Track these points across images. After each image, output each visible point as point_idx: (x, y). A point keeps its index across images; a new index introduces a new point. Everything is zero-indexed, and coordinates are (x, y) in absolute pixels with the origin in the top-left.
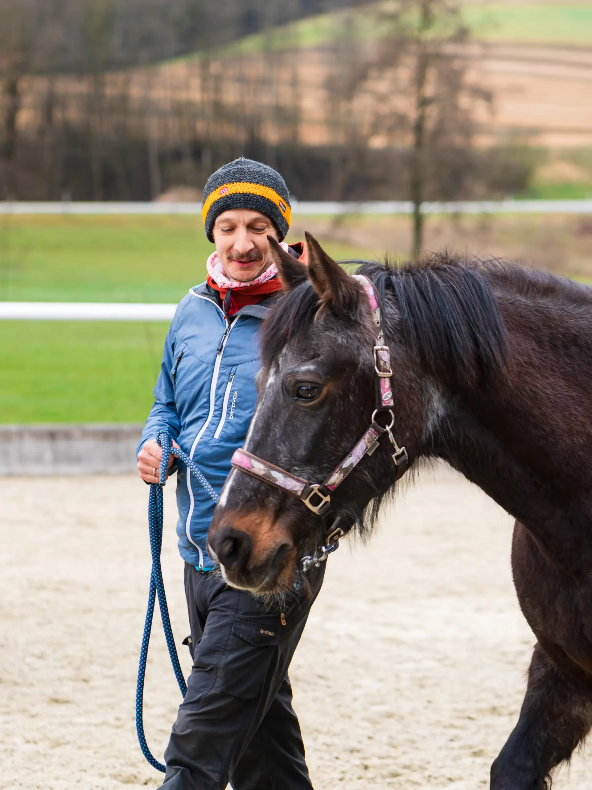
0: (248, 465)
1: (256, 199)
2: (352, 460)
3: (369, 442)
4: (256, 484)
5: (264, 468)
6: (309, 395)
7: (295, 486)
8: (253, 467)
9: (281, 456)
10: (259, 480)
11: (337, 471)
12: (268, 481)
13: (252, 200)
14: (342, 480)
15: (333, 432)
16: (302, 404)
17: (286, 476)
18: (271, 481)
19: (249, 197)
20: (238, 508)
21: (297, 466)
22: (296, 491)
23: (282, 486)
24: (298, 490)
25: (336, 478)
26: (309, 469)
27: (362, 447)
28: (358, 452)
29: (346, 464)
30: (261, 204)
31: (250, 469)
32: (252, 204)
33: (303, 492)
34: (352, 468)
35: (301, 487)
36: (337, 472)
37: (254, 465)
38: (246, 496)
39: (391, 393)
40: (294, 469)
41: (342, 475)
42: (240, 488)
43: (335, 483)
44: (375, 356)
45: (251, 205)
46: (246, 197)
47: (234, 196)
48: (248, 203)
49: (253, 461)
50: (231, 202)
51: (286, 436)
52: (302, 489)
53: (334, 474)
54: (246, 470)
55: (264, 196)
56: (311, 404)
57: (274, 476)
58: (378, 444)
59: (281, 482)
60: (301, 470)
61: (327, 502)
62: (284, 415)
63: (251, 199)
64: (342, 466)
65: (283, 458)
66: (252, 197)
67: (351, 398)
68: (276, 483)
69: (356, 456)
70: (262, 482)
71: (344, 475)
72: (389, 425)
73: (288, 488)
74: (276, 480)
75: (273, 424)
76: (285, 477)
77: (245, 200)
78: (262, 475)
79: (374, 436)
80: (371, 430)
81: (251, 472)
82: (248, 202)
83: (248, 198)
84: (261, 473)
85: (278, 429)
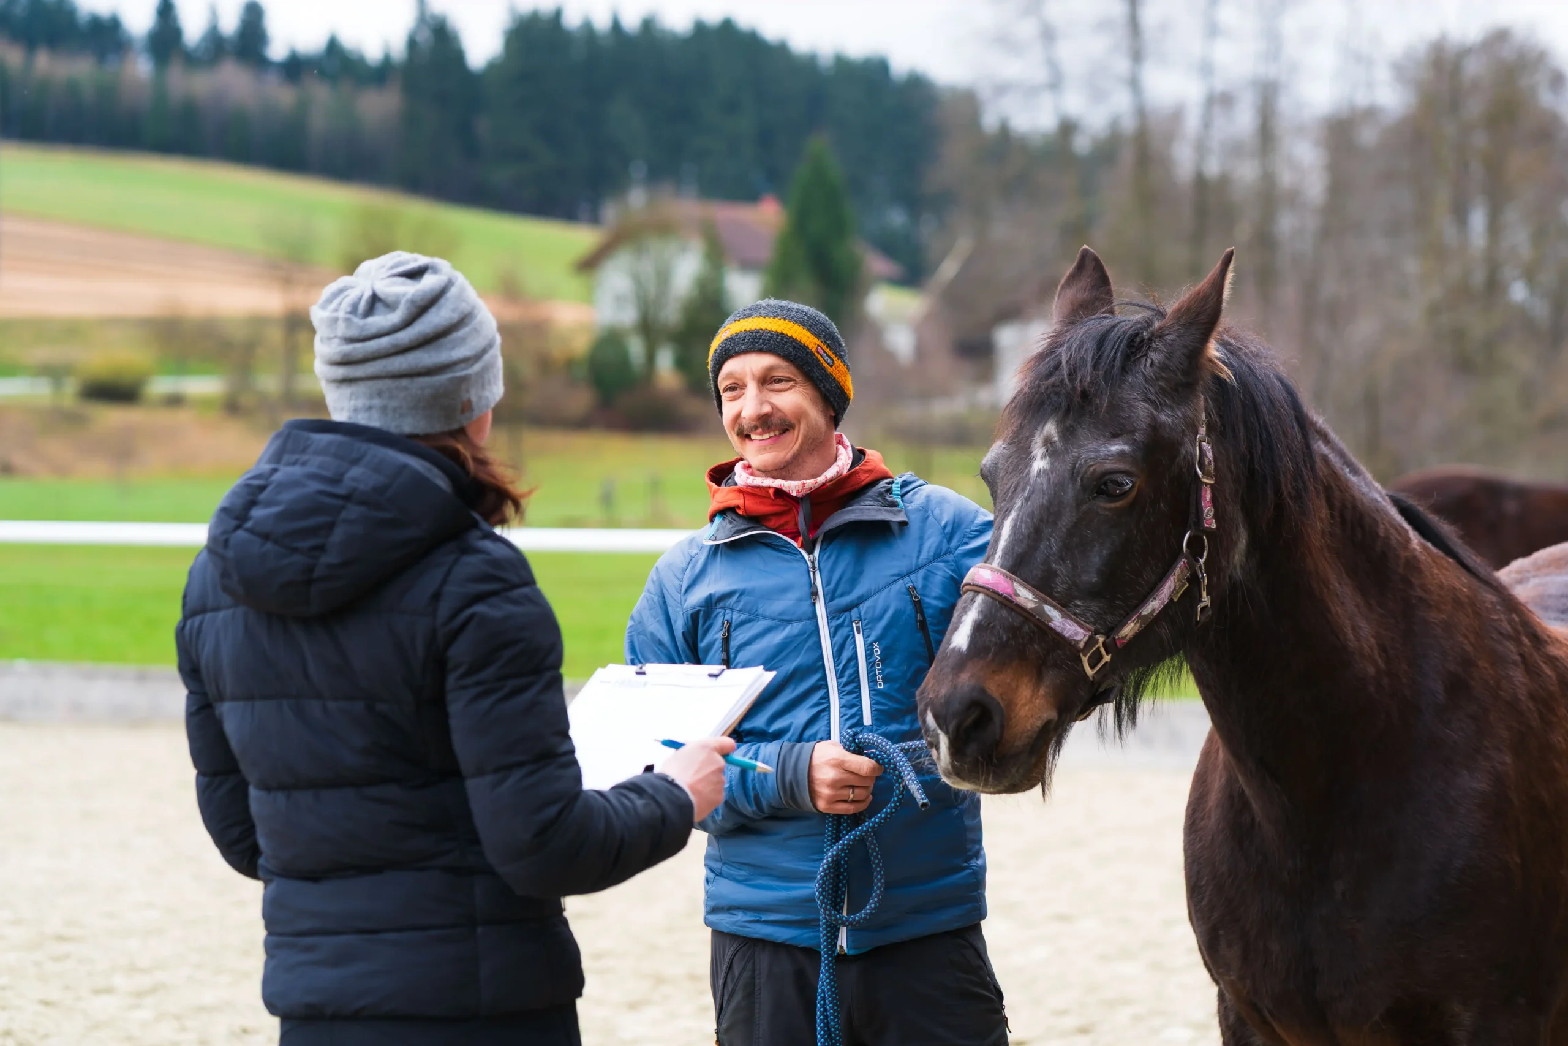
0: (1009, 591)
1: (769, 336)
2: (1154, 606)
3: (1178, 581)
4: (1017, 621)
5: (1034, 598)
6: (1118, 492)
7: (1077, 634)
8: (1018, 595)
9: (1058, 580)
10: (1022, 615)
11: (1133, 619)
12: (1038, 619)
13: (763, 337)
14: (1136, 633)
15: (1136, 554)
16: (1102, 504)
17: (1065, 616)
18: (1043, 620)
19: (759, 334)
20: (990, 656)
21: (1080, 599)
22: (1078, 641)
23: (1059, 630)
24: (1080, 641)
25: (1129, 629)
26: (1095, 606)
27: (1170, 587)
28: (1164, 594)
29: (1146, 610)
30: (778, 343)
31: (1011, 597)
32: (763, 343)
33: (1086, 643)
34: (1152, 617)
35: (1085, 635)
36: (1133, 621)
37: (1018, 592)
38: (1001, 638)
39: (1213, 509)
40: (1075, 603)
41: (1138, 625)
42: (992, 625)
43: (1126, 636)
44: (1198, 448)
45: (761, 345)
46: (754, 334)
47: (737, 335)
48: (757, 343)
49: (1015, 584)
50: (732, 345)
51: (1067, 551)
52: (1085, 639)
53: (1129, 622)
54: (1005, 597)
55: (784, 332)
56: (1118, 504)
57: (1049, 613)
58: (1187, 585)
59: (1058, 624)
60: (1085, 606)
61: (1107, 662)
62: (1067, 519)
63: (761, 336)
64: (1141, 613)
65: (1060, 587)
66: (763, 333)
67: (1162, 505)
68: (1050, 624)
69: (1160, 600)
70: (1026, 619)
71: (1141, 627)
72: (1202, 558)
73: (1067, 634)
74: (1051, 620)
75: (1047, 531)
76: (1063, 617)
77: (752, 339)
78: (1030, 609)
79: (1185, 571)
80: (1182, 563)
81: (1012, 602)
82: (757, 341)
83: (756, 336)
84: (1030, 605)
85: (1055, 539)
